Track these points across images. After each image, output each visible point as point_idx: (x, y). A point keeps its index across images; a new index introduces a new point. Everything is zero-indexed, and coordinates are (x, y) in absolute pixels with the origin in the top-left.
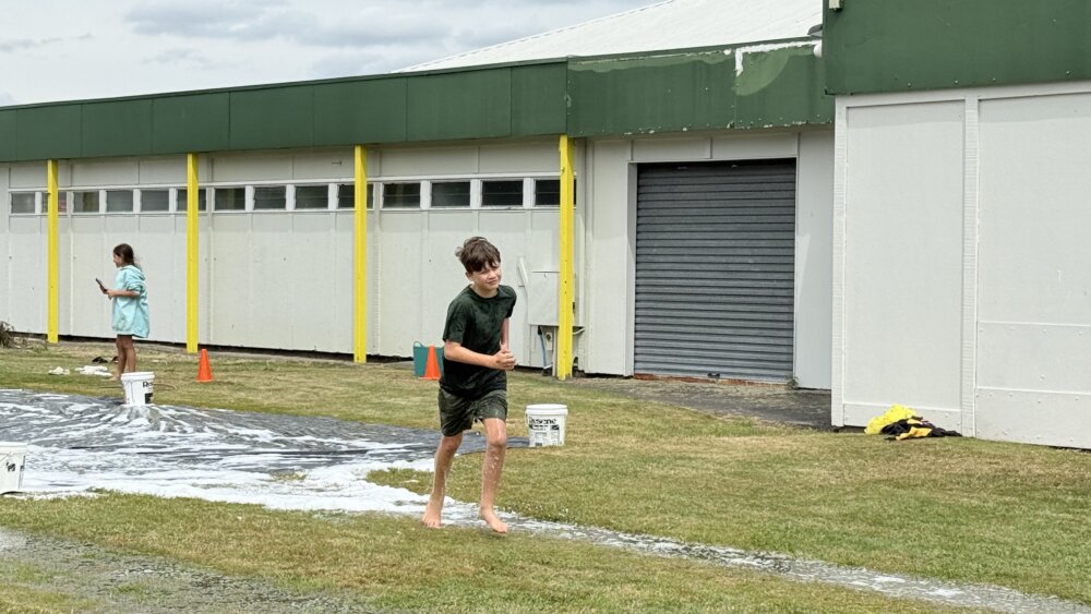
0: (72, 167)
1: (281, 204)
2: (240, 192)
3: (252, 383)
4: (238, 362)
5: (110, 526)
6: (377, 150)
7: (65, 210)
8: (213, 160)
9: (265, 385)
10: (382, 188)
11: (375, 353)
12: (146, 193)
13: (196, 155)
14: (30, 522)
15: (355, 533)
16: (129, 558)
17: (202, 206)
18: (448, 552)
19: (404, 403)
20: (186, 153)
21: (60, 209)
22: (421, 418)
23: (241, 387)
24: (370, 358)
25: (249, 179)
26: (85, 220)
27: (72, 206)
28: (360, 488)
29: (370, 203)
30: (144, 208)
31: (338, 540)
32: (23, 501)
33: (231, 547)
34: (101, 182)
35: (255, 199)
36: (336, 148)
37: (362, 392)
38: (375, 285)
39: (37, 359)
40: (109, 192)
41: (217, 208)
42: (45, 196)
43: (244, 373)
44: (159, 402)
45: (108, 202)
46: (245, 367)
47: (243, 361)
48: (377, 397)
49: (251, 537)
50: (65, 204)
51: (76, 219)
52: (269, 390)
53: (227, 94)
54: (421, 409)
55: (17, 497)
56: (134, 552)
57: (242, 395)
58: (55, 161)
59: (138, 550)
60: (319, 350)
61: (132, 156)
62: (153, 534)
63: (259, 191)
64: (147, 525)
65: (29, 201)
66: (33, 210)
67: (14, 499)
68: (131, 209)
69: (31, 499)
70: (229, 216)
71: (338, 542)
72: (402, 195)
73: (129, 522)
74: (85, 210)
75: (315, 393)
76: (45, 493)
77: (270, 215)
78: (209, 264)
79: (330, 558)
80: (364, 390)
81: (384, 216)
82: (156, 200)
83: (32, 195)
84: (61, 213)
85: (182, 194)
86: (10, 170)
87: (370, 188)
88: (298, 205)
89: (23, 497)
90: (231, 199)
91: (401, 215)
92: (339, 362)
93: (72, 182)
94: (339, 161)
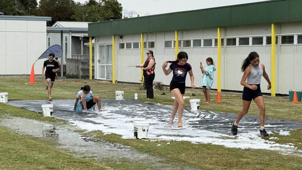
0: (183, 33)
1: (248, 43)
2: (234, 40)
3: (234, 103)
4: (232, 96)
5: (170, 151)
6: (279, 25)
7: (181, 46)
8: (226, 30)
9: (238, 103)
10: (281, 37)
11: (279, 93)
12: (205, 40)
13: (220, 28)
14: (146, 149)
15: (252, 157)
16: (173, 163)
17: (222, 44)
18: (282, 165)
19: (282, 111)
20: (217, 27)
21: (179, 45)
22: (287, 116)
23: (230, 104)
24: (277, 95)
25: (237, 36)
26: (187, 50)
27: (183, 45)
28: (259, 140)
29: (277, 43)
30: (204, 45)
31: (244, 159)
32: (146, 141)
33: (208, 160)
34: (191, 37)
35: (239, 42)
36: (265, 25)
37: (270, 107)
38: (279, 70)
39: (169, 94)
40: (194, 40)
41: (227, 45)
42: (175, 42)
43: (233, 100)
44: (201, 109)
45: (193, 43)
46: (234, 98)
47: (235, 95)
48: (274, 109)
49: (215, 157)
50: (181, 44)
51: (184, 49)
52: (239, 106)
53: (230, 8)
54: (288, 113)
55: (145, 140)
56: (176, 161)
57: (229, 107)
58: (178, 31)
59: (177, 160)
61: (201, 29)
62: (183, 155)
63: (241, 39)
64: (182, 151)
65: (170, 44)
66: (171, 47)
67: (144, 141)
68: (201, 46)
69: (149, 141)
70: (231, 48)
71: (245, 160)
72: (288, 40)
73: (177, 150)
74: (187, 46)
75: (254, 107)
76: (154, 139)
77: (244, 47)
78: (225, 63)
79: (240, 166)
80: (270, 106)
81: (281, 47)
82: (208, 43)
83: (171, 42)
84: (179, 47)
85: (216, 41)
86: (164, 34)
87: (277, 38)
88: (253, 44)
89: (147, 141)
90: (232, 42)
91: (287, 47)
92: (267, 96)
93: (183, 37)
94: (266, 29)
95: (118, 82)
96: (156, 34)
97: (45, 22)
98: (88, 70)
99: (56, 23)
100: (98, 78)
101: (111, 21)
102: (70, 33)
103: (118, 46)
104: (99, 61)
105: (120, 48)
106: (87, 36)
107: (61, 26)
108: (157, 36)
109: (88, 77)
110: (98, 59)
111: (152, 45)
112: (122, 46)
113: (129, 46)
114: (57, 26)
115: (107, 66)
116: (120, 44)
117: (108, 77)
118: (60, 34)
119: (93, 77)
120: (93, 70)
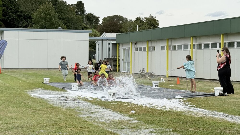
0: (172, 40)
1: (209, 47)
2: (201, 45)
6: (226, 35)
7: (170, 50)
8: (196, 38)
10: (227, 43)
12: (184, 45)
13: (193, 37)
17: (194, 48)
20: (190, 37)
25: (203, 42)
26: (174, 52)
27: (172, 49)
30: (184, 49)
34: (177, 43)
35: (204, 46)
36: (218, 35)
40: (178, 45)
41: (197, 48)
45: (178, 48)
50: (170, 48)
51: (172, 51)
53: (197, 24)
58: (168, 39)
60: (216, 79)
61: (182, 38)
63: (205, 45)
65: (164, 48)
66: (165, 50)
68: (182, 49)
70: (199, 51)
74: (174, 49)
77: (207, 50)
82: (186, 47)
83: (165, 46)
86: (161, 41)
87: (225, 43)
88: (212, 48)
91: (231, 49)
93: (172, 43)
94: (219, 38)
95: (134, 73)
96: (156, 42)
97: (88, 34)
98: (116, 66)
99: (103, 35)
100: (122, 71)
101: (129, 33)
102: (107, 41)
103: (133, 49)
104: (123, 60)
105: (135, 51)
106: (116, 43)
107: (106, 37)
108: (157, 43)
109: (116, 70)
110: (122, 58)
111: (154, 49)
112: (136, 49)
113: (140, 49)
114: (103, 36)
115: (127, 63)
116: (135, 48)
117: (128, 70)
118: (101, 41)
119: (119, 70)
120: (119, 66)
